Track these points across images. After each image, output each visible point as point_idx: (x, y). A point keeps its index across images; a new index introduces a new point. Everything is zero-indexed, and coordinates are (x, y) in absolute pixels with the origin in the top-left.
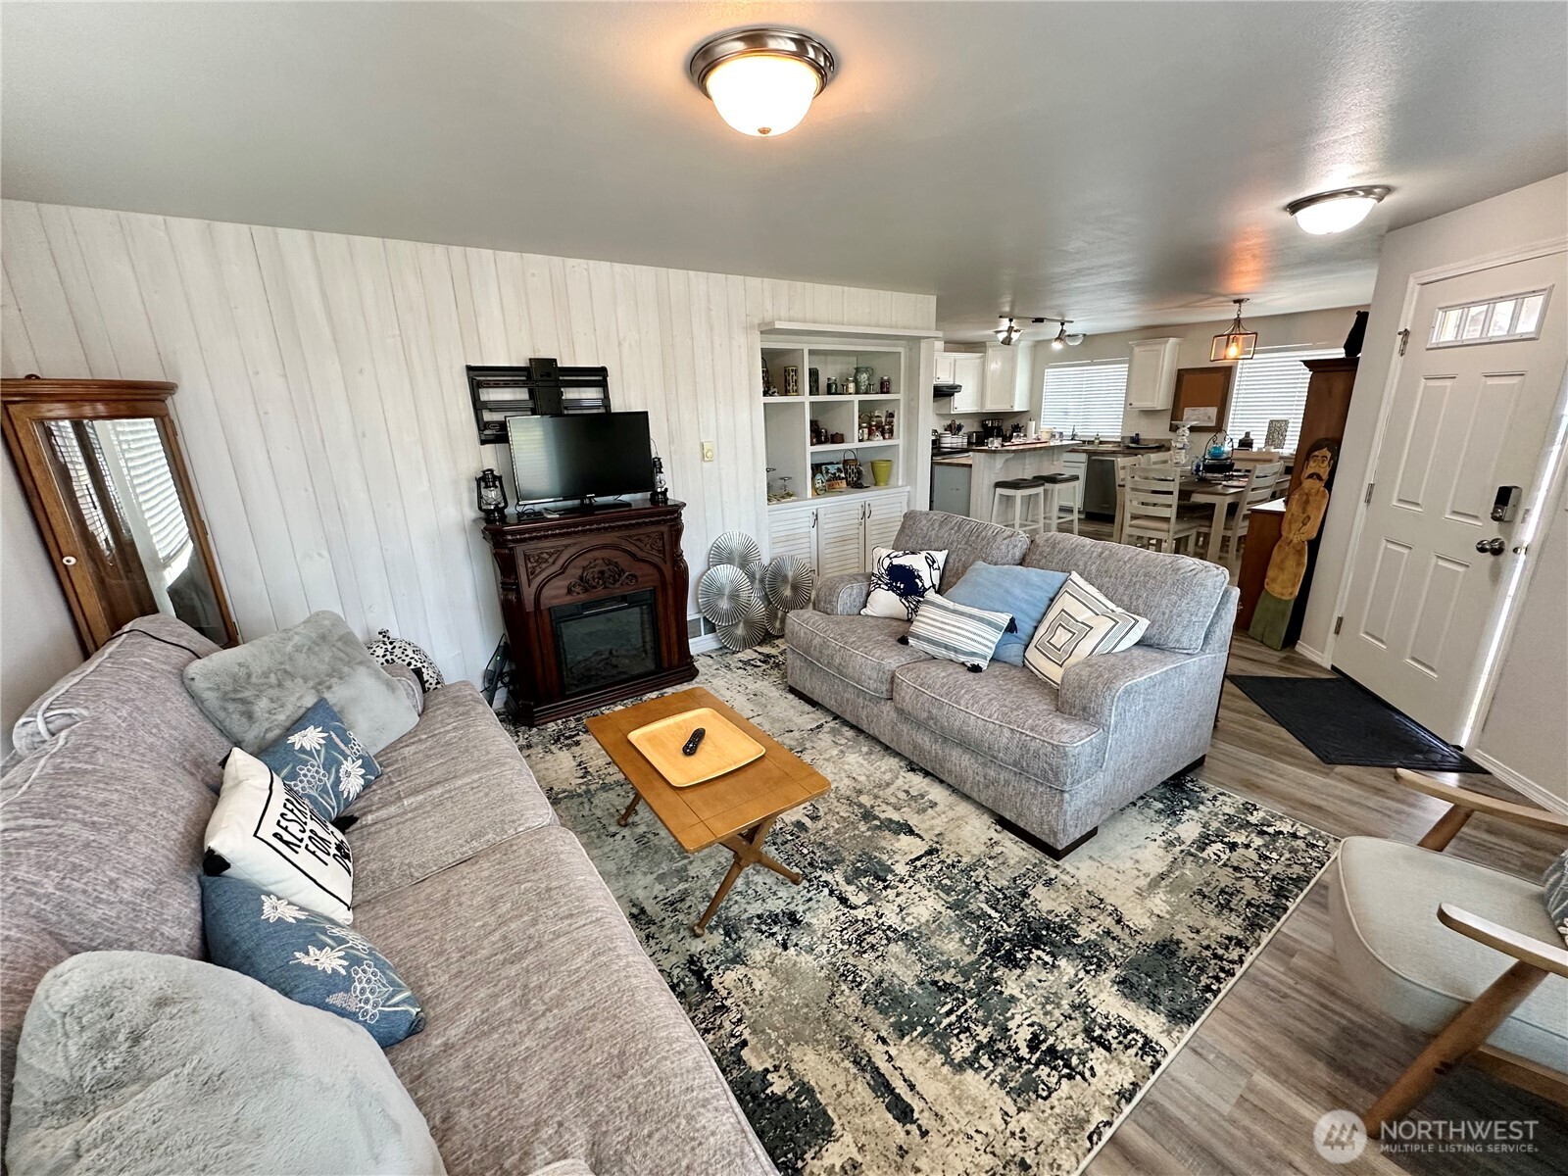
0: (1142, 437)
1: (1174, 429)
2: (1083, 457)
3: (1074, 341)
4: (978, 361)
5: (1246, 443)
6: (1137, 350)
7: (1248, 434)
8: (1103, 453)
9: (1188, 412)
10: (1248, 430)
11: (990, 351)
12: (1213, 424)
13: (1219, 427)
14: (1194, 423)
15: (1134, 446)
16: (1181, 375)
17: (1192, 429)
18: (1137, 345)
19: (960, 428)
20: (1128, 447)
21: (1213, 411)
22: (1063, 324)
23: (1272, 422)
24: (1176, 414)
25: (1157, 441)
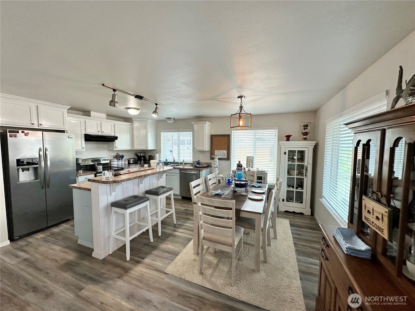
0: (201, 161)
1: (212, 159)
2: (178, 171)
3: (170, 121)
4: (129, 126)
5: (239, 166)
6: (195, 126)
7: (239, 162)
8: (186, 170)
9: (216, 152)
10: (240, 160)
11: (134, 122)
12: (226, 157)
13: (228, 158)
14: (219, 157)
15: (198, 166)
16: (213, 137)
17: (219, 159)
18: (195, 124)
19: (122, 157)
20: (196, 167)
21: (225, 152)
22: (156, 104)
23: (248, 157)
24: (212, 153)
25: (206, 163)
